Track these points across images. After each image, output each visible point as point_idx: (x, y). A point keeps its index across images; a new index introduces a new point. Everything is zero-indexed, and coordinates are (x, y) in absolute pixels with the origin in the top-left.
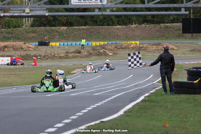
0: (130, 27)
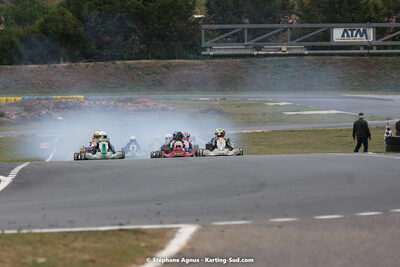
0: (55, 67)
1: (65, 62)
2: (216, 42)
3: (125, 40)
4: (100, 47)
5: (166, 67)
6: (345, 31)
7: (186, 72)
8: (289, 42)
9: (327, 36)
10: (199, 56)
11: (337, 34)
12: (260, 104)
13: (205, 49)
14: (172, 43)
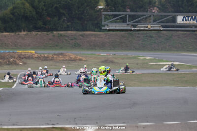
0: (19, 34)
1: (24, 31)
2: (110, 22)
3: (59, 20)
4: (45, 24)
5: (82, 35)
6: (184, 17)
7: (93, 39)
8: (152, 23)
9: (174, 20)
10: (100, 30)
11: (180, 19)
12: (135, 58)
13: (104, 26)
14: (86, 22)
